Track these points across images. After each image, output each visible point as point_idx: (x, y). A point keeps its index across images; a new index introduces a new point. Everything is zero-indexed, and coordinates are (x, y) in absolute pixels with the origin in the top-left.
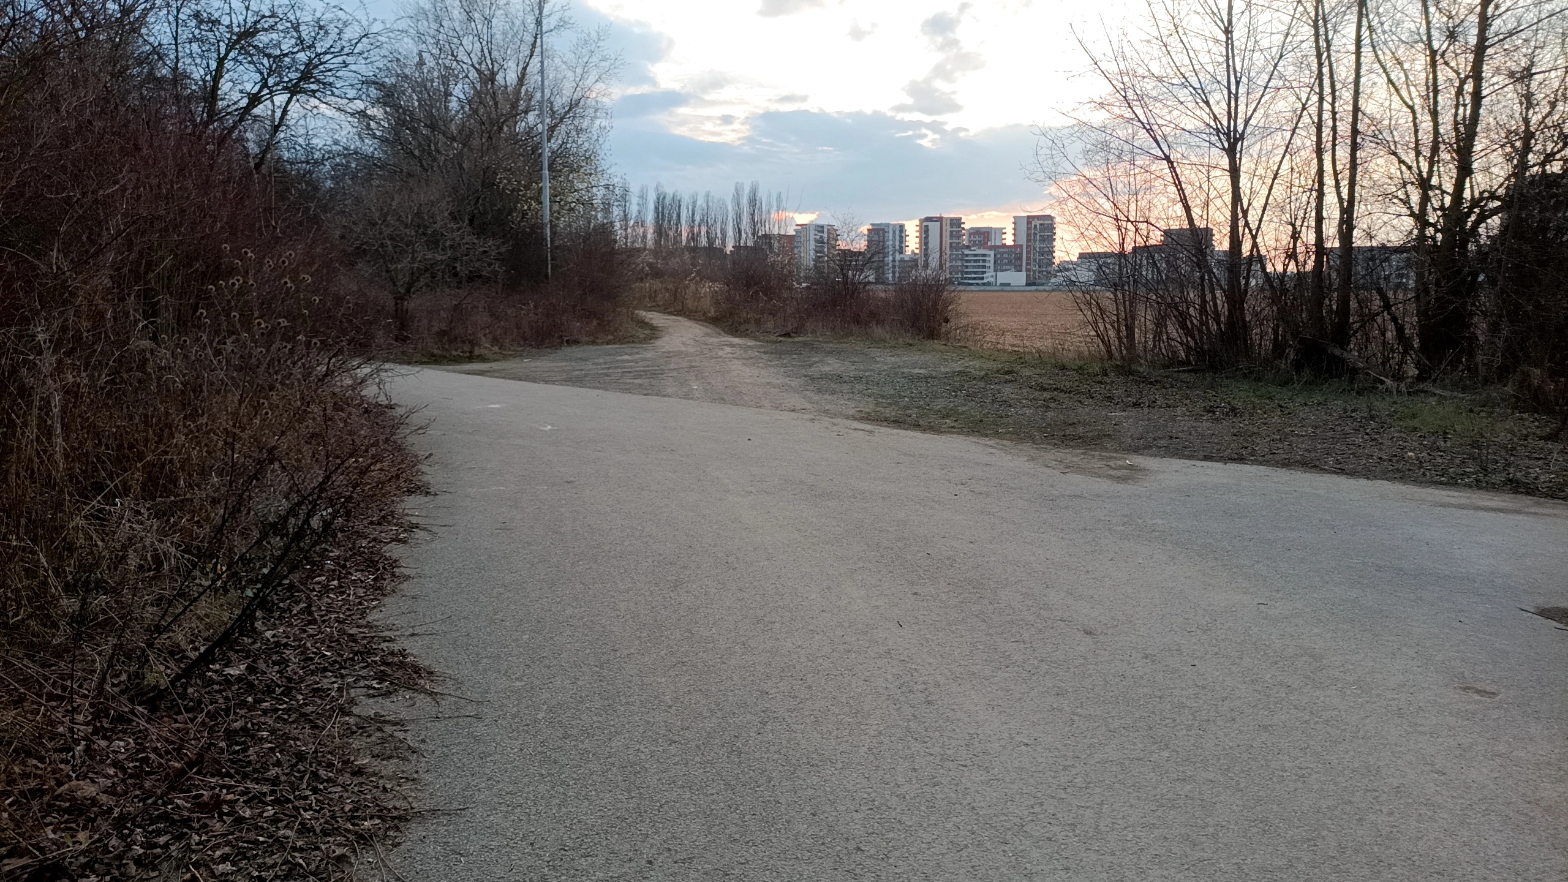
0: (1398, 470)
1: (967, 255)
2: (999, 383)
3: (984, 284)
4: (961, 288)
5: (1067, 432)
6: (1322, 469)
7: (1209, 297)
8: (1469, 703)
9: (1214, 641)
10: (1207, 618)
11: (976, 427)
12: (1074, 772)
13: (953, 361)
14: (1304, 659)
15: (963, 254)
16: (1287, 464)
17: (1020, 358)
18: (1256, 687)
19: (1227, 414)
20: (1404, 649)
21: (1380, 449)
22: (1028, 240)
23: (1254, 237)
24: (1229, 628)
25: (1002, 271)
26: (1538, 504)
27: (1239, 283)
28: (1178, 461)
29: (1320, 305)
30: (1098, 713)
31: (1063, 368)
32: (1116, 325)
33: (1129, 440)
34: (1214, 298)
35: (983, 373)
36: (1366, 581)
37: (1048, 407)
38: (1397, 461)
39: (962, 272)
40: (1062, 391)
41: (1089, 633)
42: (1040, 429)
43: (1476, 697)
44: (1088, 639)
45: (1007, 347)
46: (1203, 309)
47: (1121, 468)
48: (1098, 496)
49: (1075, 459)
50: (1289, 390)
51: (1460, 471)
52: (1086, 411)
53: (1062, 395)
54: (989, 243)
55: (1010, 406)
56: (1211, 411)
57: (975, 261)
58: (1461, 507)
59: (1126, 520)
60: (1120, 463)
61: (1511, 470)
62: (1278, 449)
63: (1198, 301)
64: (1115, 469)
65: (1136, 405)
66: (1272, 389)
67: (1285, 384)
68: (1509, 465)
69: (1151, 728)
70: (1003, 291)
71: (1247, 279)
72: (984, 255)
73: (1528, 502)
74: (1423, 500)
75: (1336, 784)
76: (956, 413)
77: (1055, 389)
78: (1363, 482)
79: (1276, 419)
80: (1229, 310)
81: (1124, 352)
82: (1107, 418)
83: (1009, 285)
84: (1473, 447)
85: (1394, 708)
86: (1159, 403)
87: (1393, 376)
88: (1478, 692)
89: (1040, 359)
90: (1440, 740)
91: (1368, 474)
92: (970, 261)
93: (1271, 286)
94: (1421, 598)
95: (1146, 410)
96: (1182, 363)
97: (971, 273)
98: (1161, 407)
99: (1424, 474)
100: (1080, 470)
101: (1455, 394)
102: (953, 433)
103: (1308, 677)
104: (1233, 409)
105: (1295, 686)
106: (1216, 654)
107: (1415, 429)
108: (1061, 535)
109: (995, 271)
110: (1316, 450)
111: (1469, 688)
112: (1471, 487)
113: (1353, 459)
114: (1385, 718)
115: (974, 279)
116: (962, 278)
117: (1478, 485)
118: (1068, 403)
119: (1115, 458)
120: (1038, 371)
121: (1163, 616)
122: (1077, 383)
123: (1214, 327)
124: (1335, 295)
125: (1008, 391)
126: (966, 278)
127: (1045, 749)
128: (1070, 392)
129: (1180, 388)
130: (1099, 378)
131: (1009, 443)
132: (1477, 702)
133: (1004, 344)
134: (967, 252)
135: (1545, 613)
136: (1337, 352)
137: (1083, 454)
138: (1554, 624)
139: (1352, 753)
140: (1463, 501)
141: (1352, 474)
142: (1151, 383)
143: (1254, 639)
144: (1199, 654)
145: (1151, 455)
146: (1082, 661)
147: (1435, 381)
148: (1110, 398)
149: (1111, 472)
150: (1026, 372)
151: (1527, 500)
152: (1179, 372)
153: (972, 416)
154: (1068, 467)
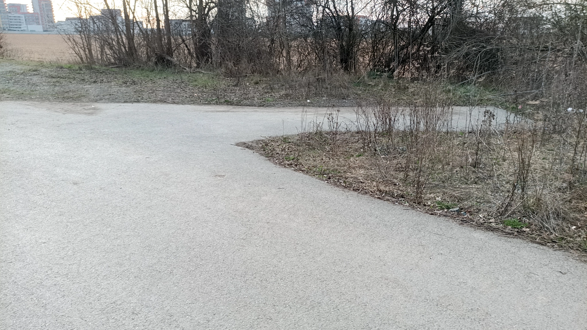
0: (192, 101)
1: (10, 17)
2: (31, 75)
3: (22, 30)
4: (10, 32)
5: (65, 96)
6: (167, 103)
7: (119, 37)
8: (217, 181)
9: (129, 176)
10: (126, 167)
11: (20, 97)
12: (67, 249)
13: (6, 66)
14: (163, 176)
15: (8, 16)
16: (155, 102)
17: (42, 64)
18: (146, 192)
19: (132, 84)
20: (196, 165)
21: (186, 94)
22: (40, 11)
23: (133, 13)
24: (135, 170)
25: (30, 24)
26: (234, 108)
27: (131, 32)
28: (114, 104)
29: (161, 40)
30: (79, 219)
31: (62, 68)
32: (83, 49)
33: (93, 97)
34: (122, 38)
35: (22, 71)
36: (183, 143)
37: (55, 85)
38: (192, 97)
39: (9, 24)
40: (62, 78)
41: (75, 184)
42: (52, 95)
43: (219, 178)
44: (75, 187)
45: (35, 59)
46: (118, 42)
47: (90, 109)
48: (80, 122)
49: (69, 107)
50: (154, 73)
51: (211, 99)
52: (73, 86)
53: (61, 79)
54: (21, 11)
55: (37, 86)
56: (125, 83)
57: (15, 19)
58: (212, 112)
59: (92, 131)
60: (90, 107)
61: (226, 97)
62: (152, 96)
63: (116, 39)
64: (87, 110)
65: (95, 82)
66: (148, 73)
67: (153, 71)
68: (225, 96)
69: (103, 220)
70: (32, 34)
71: (133, 30)
72: (19, 17)
73: (231, 108)
74: (201, 110)
75: (174, 222)
76: (9, 90)
77: (58, 77)
78: (181, 106)
79: (150, 85)
80: (128, 42)
81: (88, 60)
82: (83, 88)
83: (34, 31)
84: (214, 91)
85: (194, 188)
86: (104, 81)
87: (188, 67)
88: (219, 176)
89: (51, 64)
90: (208, 196)
91: (183, 103)
92: (12, 19)
93: (142, 33)
94: (201, 146)
95: (99, 84)
96: (113, 64)
97: (13, 25)
98: (105, 82)
99: (200, 101)
100: (72, 112)
101: (208, 72)
102: (8, 100)
103: (164, 183)
104: (134, 82)
105: (159, 188)
106: (130, 181)
107: (196, 85)
108: (63, 142)
109: (26, 24)
110: (164, 95)
111: (216, 175)
112: (215, 104)
113: (177, 98)
114: (191, 193)
115: (16, 28)
116: (10, 28)
117: (217, 103)
118: (64, 83)
119: (87, 105)
120: (50, 69)
121: (108, 170)
122: (68, 74)
123: (123, 50)
124: (165, 37)
125: (35, 79)
126: (12, 27)
127: (54, 242)
128: (65, 78)
129: (113, 74)
130: (78, 72)
131: (37, 102)
132: (219, 180)
133: (34, 58)
134: (10, 15)
135: (238, 145)
136: (169, 58)
137: (73, 104)
138: (240, 148)
139: (180, 209)
140: (213, 109)
141: (178, 103)
142: (101, 73)
143: (144, 173)
144: (123, 183)
145: (103, 103)
146: (72, 197)
147: (201, 68)
148: (83, 80)
149: (86, 111)
150: (44, 70)
151: (231, 107)
152: (112, 68)
153: (18, 92)
154: (66, 111)
